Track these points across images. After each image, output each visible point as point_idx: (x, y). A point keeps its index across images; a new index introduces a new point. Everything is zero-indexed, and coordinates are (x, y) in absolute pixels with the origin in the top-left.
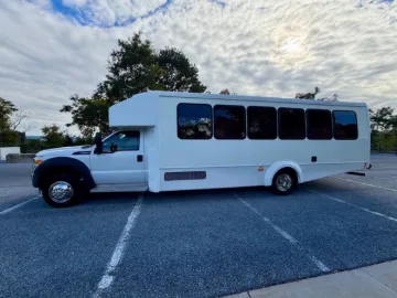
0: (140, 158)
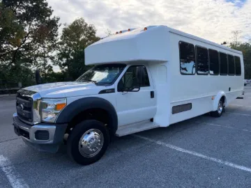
0: (152, 94)
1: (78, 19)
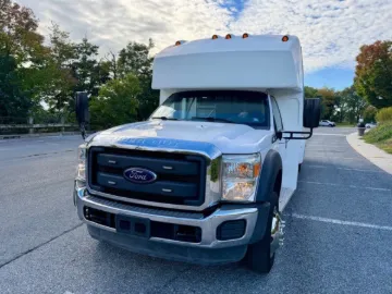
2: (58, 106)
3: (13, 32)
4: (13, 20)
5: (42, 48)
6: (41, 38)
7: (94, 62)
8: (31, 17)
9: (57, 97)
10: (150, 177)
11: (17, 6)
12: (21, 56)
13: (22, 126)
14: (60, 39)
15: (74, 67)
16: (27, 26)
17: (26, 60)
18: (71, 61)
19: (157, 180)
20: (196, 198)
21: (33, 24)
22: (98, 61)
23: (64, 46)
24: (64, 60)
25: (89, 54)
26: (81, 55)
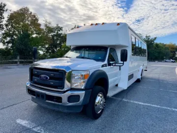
1: (23, 7)
2: (47, 52)
3: (29, 23)
4: (30, 19)
5: (40, 29)
6: (40, 25)
7: (62, 34)
8: (36, 17)
9: (47, 49)
10: (47, 78)
11: (31, 13)
12: (32, 32)
13: (30, 60)
14: (48, 25)
15: (53, 36)
16: (35, 20)
17: (34, 34)
18: (52, 34)
19: (49, 79)
20: (61, 86)
21: (37, 20)
22: (63, 33)
23: (49, 28)
24: (49, 33)
25: (59, 31)
26: (56, 31)
